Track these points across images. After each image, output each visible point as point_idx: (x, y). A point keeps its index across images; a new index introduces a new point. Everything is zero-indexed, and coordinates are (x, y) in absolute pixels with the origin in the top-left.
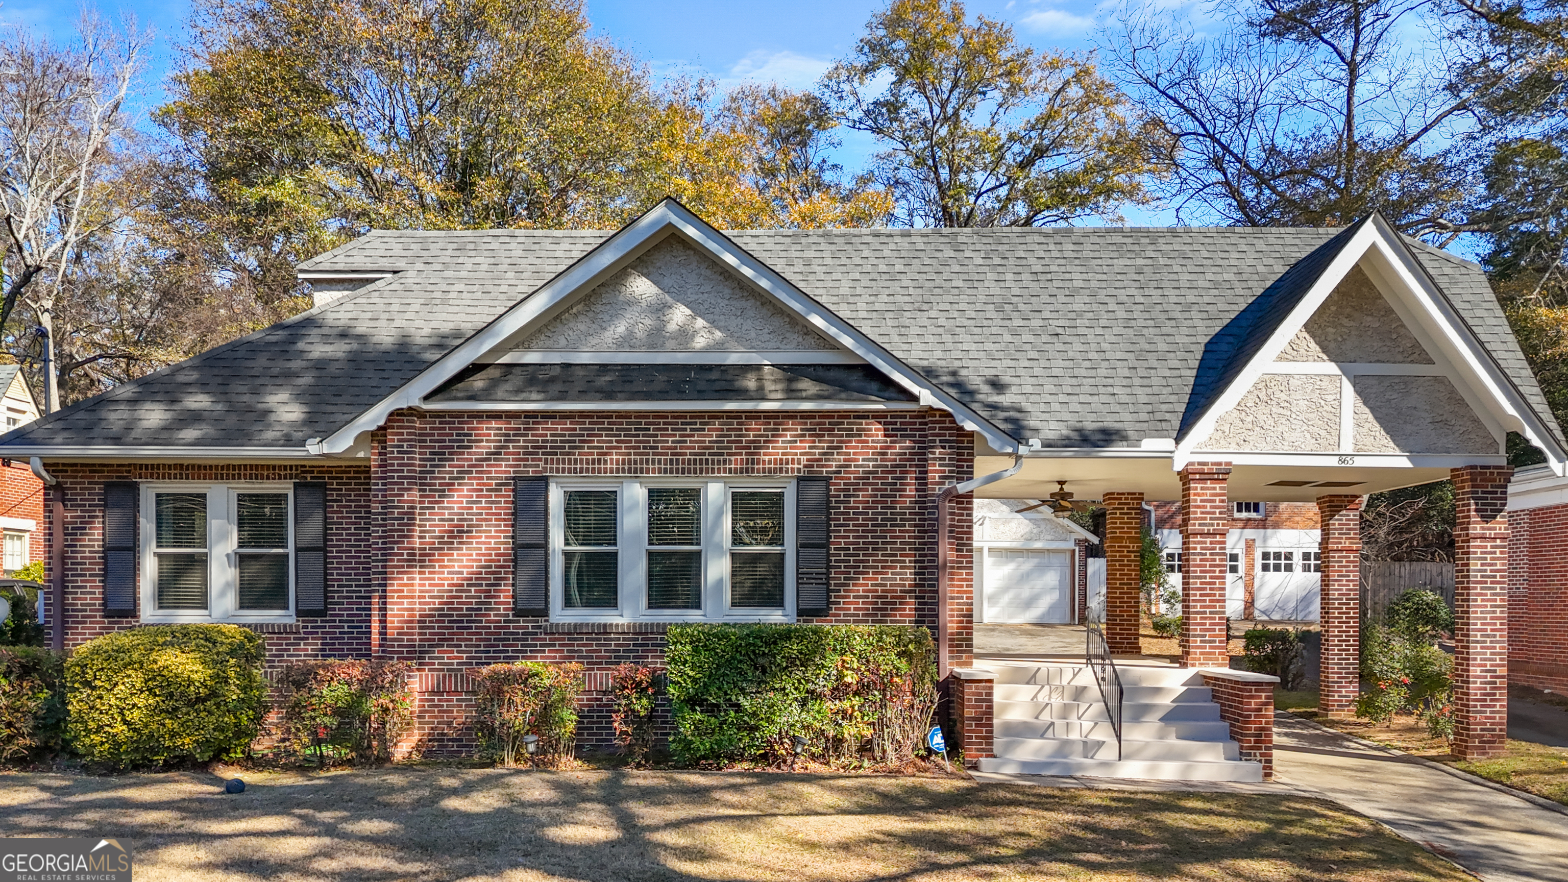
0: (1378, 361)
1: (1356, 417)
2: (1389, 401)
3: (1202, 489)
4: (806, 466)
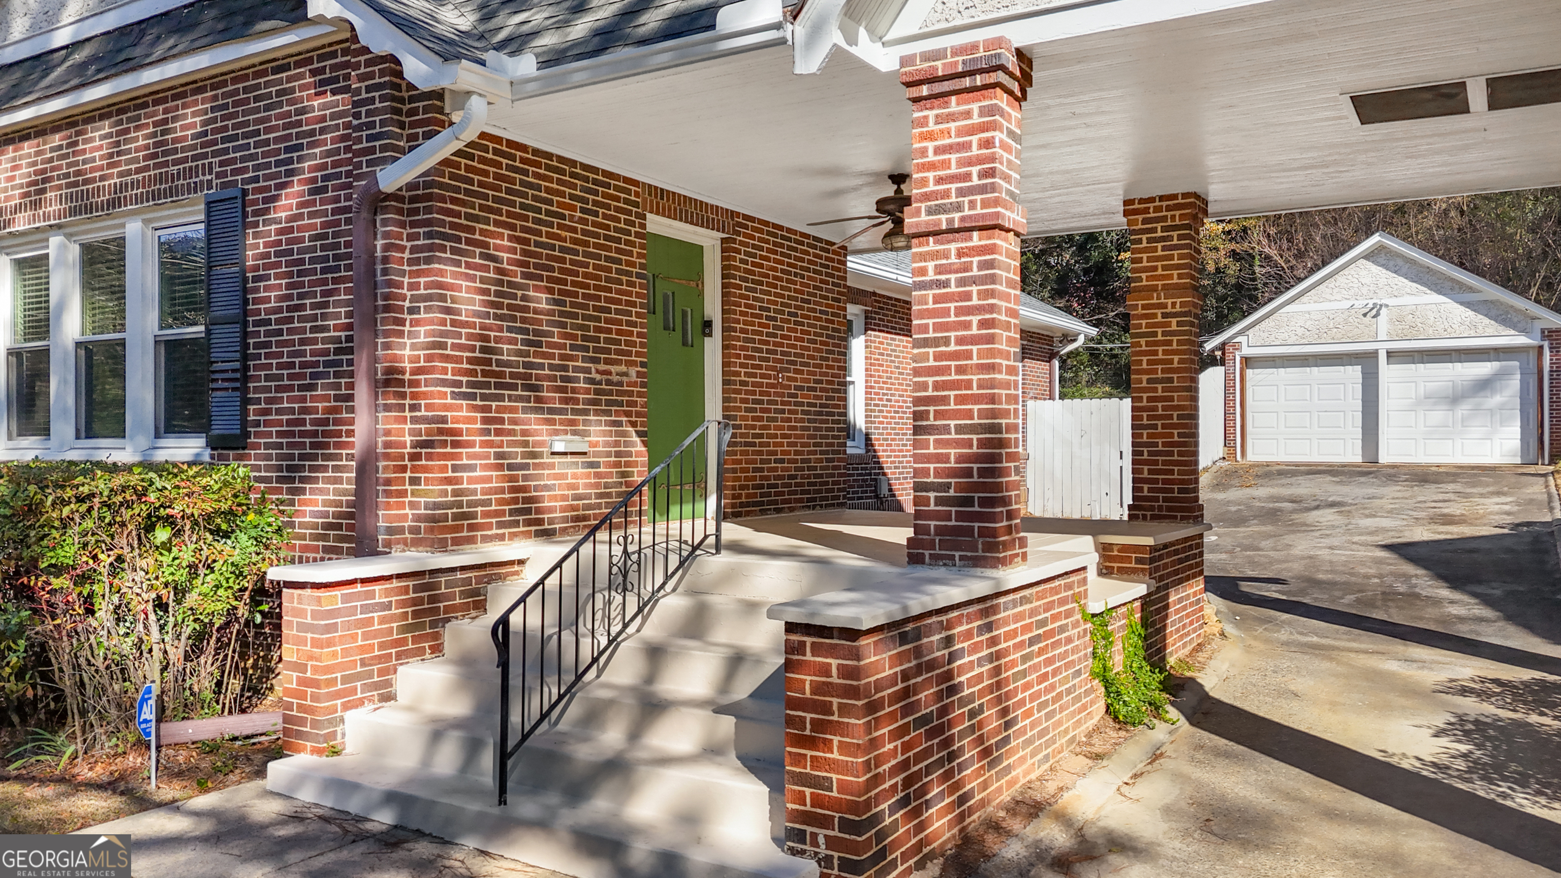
3: (939, 120)
4: (218, 175)
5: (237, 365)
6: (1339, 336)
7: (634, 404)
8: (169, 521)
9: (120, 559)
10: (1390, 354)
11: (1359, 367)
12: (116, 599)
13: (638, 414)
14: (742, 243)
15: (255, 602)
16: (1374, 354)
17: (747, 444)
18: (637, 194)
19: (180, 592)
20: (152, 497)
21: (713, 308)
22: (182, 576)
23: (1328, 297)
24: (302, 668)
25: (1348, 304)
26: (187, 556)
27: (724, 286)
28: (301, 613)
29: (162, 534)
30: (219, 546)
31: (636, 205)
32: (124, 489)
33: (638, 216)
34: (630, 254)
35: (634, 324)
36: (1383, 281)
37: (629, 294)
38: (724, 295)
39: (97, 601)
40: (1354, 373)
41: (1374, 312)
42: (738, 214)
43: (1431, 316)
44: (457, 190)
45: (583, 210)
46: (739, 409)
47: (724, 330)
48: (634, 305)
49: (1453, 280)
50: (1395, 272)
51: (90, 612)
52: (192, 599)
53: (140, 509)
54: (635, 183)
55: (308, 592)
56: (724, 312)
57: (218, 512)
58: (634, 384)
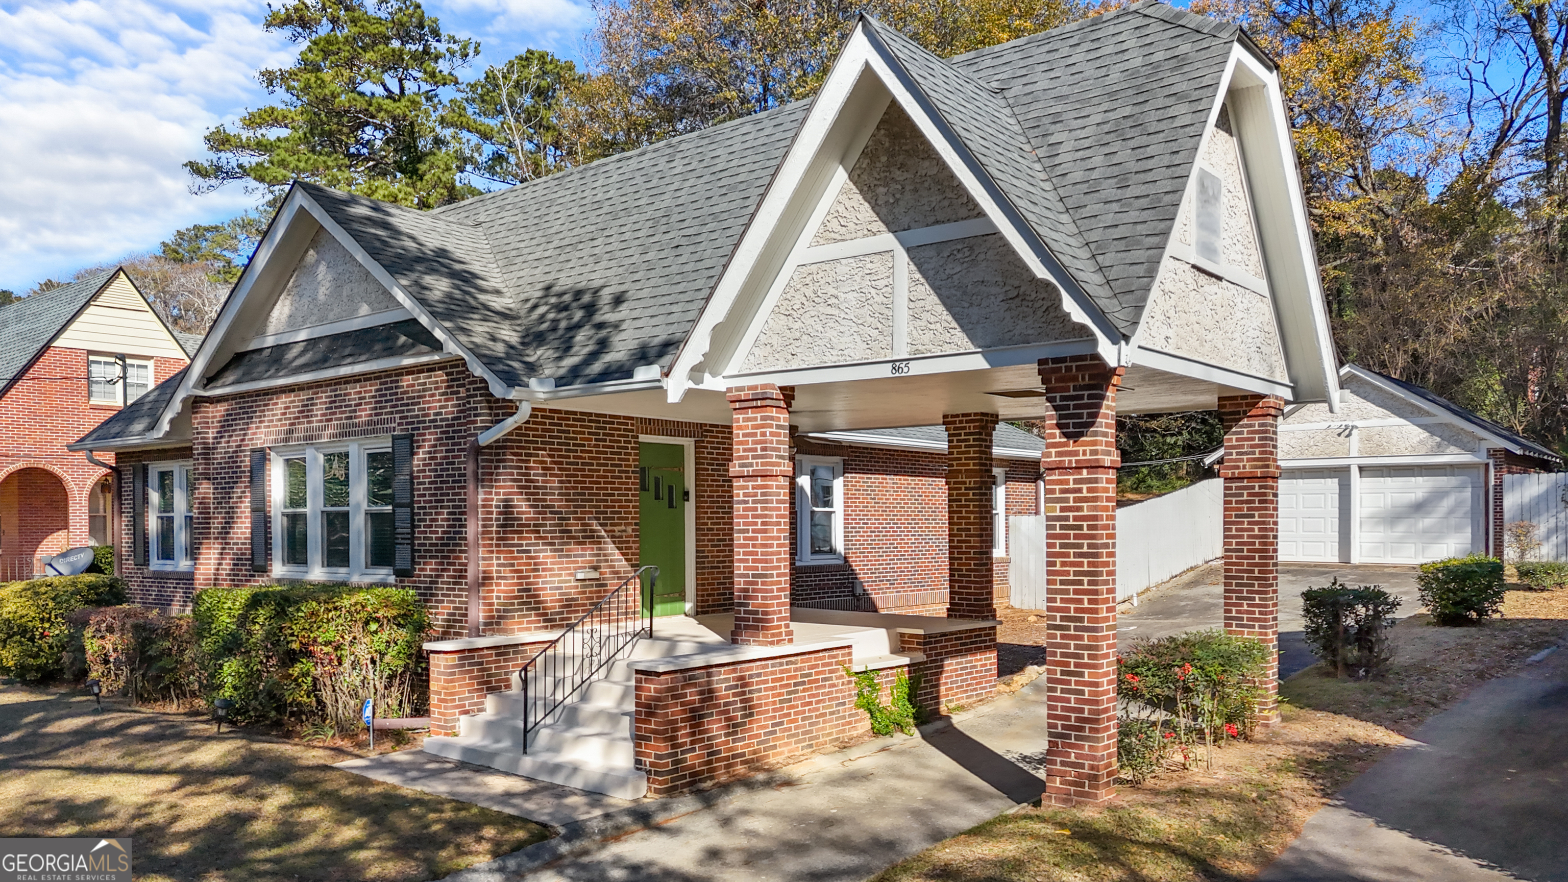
0: (937, 222)
1: (912, 305)
2: (950, 277)
3: (743, 420)
4: (399, 424)
5: (409, 530)
6: (1318, 452)
7: (631, 548)
8: (377, 620)
9: (355, 638)
10: (1361, 469)
11: (1336, 480)
12: (352, 658)
13: (633, 554)
14: (708, 442)
15: (418, 663)
16: (1347, 469)
17: (712, 568)
18: (632, 425)
19: (382, 655)
20: (369, 608)
21: (690, 484)
22: (382, 647)
23: (1309, 418)
24: (439, 693)
25: (1326, 425)
26: (385, 637)
27: (697, 469)
28: (439, 666)
29: (373, 626)
30: (400, 632)
31: (632, 431)
32: (356, 604)
33: (633, 437)
34: (628, 460)
35: (631, 501)
36: (1354, 406)
37: (628, 483)
38: (696, 475)
39: (344, 659)
40: (1333, 484)
41: (1347, 432)
42: (706, 425)
43: (1395, 436)
44: (520, 441)
45: (596, 440)
46: (707, 546)
47: (696, 496)
48: (630, 489)
49: (1413, 405)
50: (1364, 398)
51: (340, 664)
52: (387, 658)
53: (363, 615)
54: (632, 418)
55: (442, 655)
56: (696, 486)
57: (399, 615)
58: (631, 536)
